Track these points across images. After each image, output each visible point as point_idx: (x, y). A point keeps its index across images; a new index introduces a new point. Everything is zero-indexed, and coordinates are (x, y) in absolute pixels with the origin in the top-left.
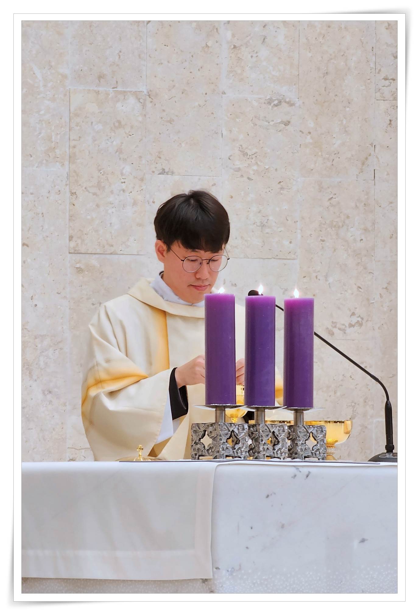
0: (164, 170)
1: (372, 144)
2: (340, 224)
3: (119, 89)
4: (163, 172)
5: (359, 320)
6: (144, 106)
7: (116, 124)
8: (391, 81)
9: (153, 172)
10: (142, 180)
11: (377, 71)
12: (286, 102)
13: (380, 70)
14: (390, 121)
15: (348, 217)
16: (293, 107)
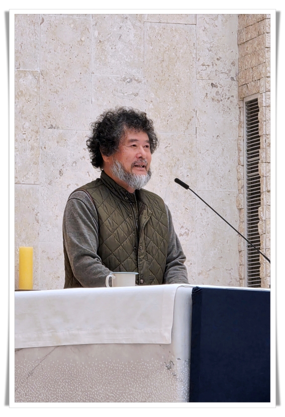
0: (52, 125)
1: (194, 110)
2: (173, 165)
3: (21, 69)
4: (52, 127)
5: (187, 231)
6: (38, 81)
7: (20, 94)
8: (207, 67)
9: (45, 127)
10: (37, 132)
11: (197, 59)
12: (135, 80)
13: (199, 59)
14: (207, 94)
15: (178, 160)
16: (141, 83)
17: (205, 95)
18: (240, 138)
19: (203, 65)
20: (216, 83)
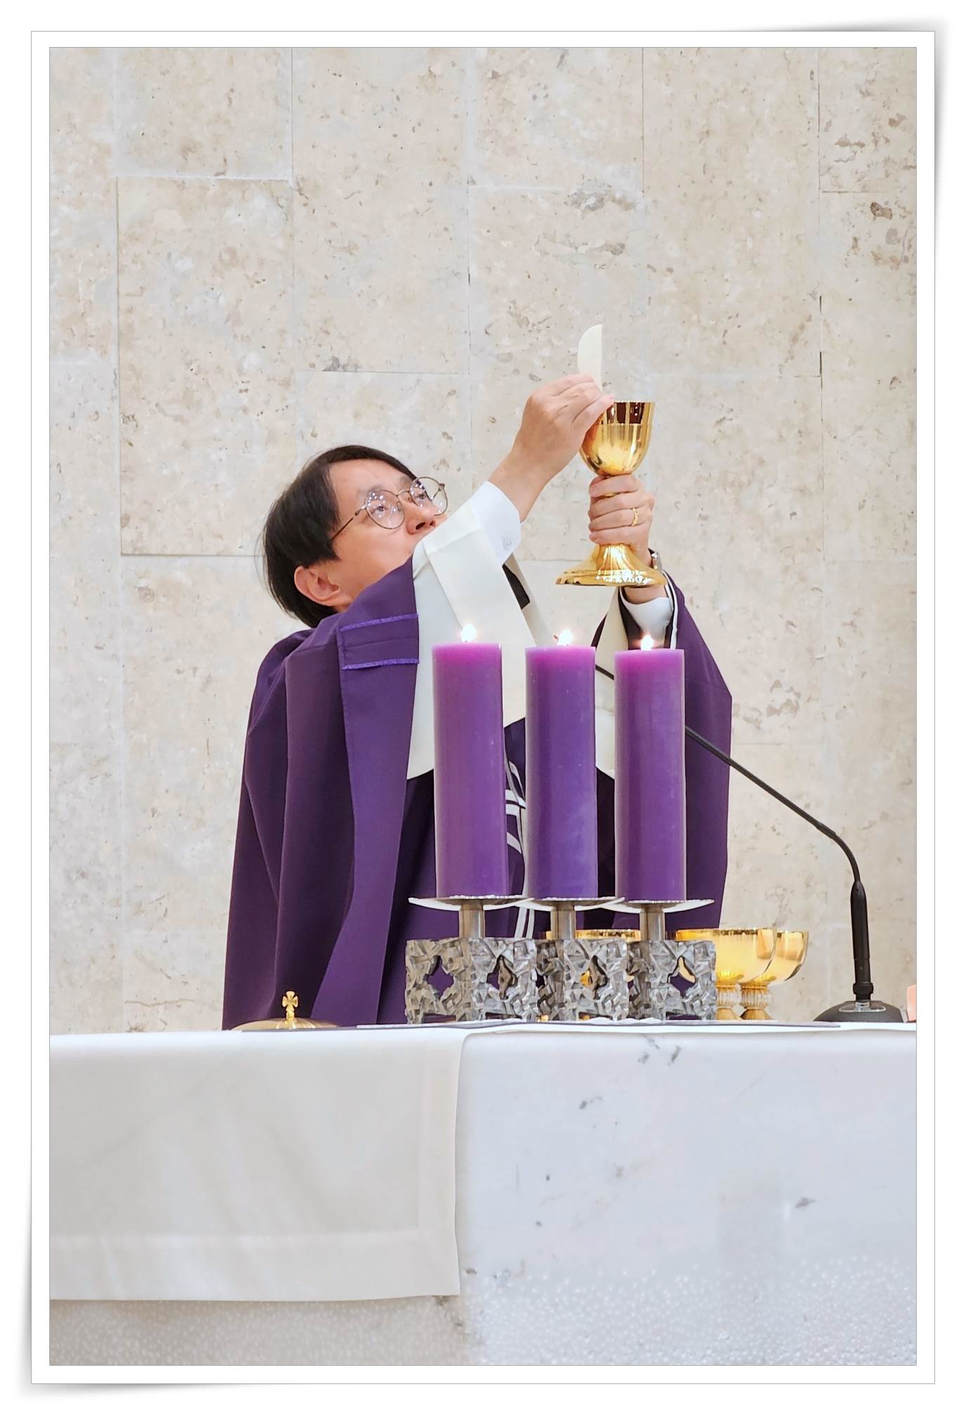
0: (336, 360)
1: (813, 295)
2: (744, 479)
3: (231, 176)
4: (335, 365)
5: (792, 697)
6: (288, 215)
7: (226, 257)
8: (856, 148)
9: (313, 366)
10: (286, 384)
11: (823, 125)
12: (614, 200)
13: (829, 124)
14: (855, 239)
15: (762, 462)
16: (632, 211)
17: (851, 242)
19: (843, 143)
20: (887, 203)
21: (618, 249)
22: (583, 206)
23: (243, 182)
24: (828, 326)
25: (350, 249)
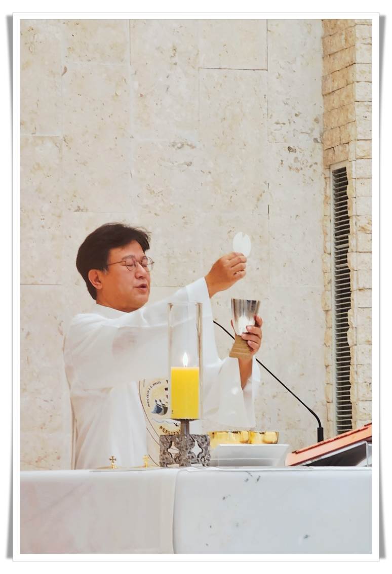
0: (79, 207)
1: (265, 182)
3: (38, 134)
4: (79, 209)
6: (60, 150)
7: (36, 167)
8: (282, 125)
9: (70, 209)
10: (59, 216)
11: (269, 116)
12: (188, 145)
13: (271, 115)
14: (282, 161)
16: (195, 149)
17: (280, 162)
18: (326, 218)
19: (277, 123)
20: (294, 147)
21: (189, 164)
22: (176, 147)
23: (43, 137)
24: (271, 195)
25: (84, 164)
